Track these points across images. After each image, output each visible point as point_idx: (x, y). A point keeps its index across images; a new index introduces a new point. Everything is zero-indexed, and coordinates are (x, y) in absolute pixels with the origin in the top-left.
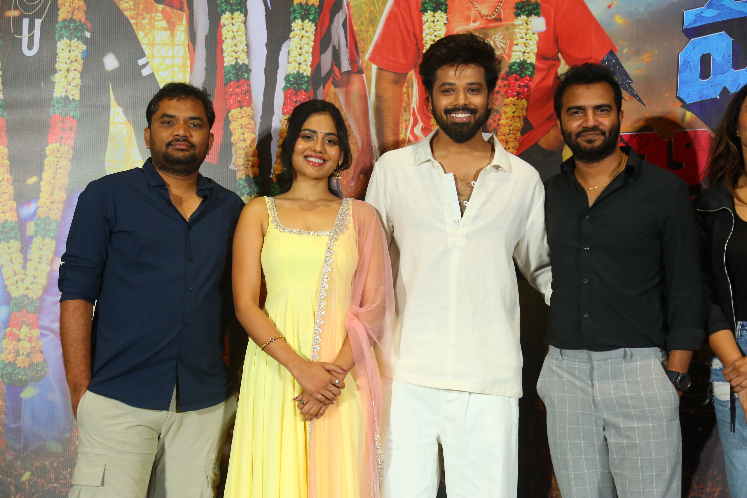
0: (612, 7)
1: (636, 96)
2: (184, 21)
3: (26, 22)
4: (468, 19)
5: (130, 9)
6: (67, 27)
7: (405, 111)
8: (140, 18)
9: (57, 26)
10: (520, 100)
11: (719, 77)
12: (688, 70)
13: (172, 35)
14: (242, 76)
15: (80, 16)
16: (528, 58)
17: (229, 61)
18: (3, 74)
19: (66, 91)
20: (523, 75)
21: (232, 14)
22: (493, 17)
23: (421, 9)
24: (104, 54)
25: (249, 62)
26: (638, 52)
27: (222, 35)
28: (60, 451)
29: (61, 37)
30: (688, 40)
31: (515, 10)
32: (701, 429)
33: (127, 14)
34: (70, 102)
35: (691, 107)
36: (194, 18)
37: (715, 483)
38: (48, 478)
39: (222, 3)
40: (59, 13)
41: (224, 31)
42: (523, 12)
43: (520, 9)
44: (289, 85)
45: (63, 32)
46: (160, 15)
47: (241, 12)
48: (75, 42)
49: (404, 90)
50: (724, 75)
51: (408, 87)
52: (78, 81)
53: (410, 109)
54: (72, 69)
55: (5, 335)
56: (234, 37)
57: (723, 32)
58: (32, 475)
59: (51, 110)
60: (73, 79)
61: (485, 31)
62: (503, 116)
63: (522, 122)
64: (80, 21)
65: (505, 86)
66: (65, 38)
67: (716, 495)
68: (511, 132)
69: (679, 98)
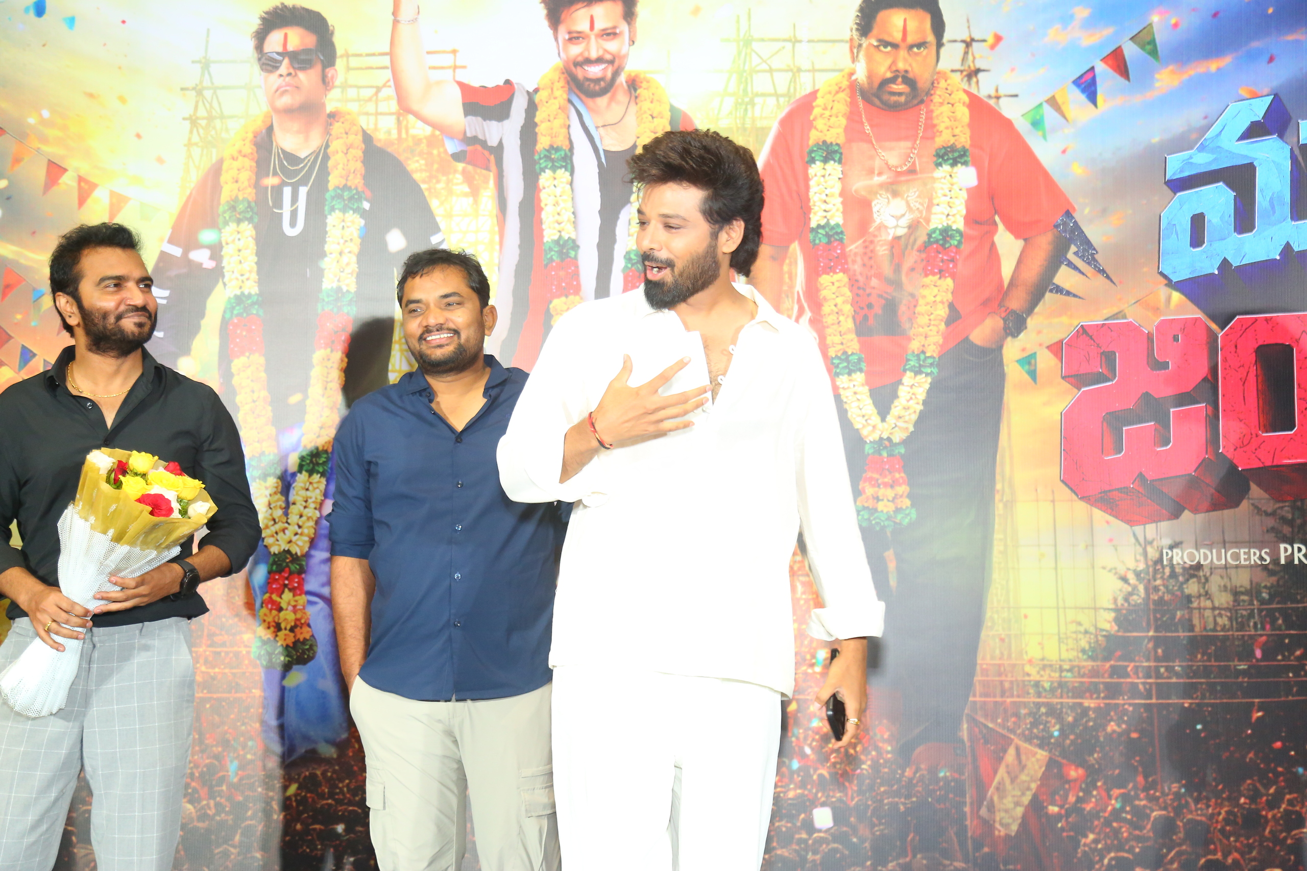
0: (1067, 152)
1: (1103, 272)
2: (492, 183)
3: (287, 191)
4: (871, 172)
5: (421, 171)
6: (339, 197)
7: (787, 297)
8: (434, 181)
9: (328, 196)
10: (943, 279)
11: (1216, 245)
12: (1174, 236)
13: (476, 202)
14: (568, 253)
15: (356, 181)
16: (954, 222)
17: (550, 234)
18: (259, 260)
19: (339, 281)
20: (947, 246)
21: (554, 171)
22: (905, 168)
23: (807, 159)
24: (387, 230)
25: (577, 235)
26: (1104, 211)
27: (540, 200)
28: (335, 756)
29: (333, 209)
30: (1173, 194)
31: (935, 159)
32: (1199, 727)
33: (417, 176)
34: (343, 294)
35: (1180, 286)
36: (505, 180)
37: (1219, 801)
38: (320, 791)
39: (540, 159)
40: (330, 178)
41: (543, 195)
42: (945, 161)
43: (942, 157)
44: (630, 265)
45: (334, 203)
46: (459, 178)
47: (566, 170)
48: (350, 216)
49: (786, 268)
50: (1224, 242)
51: (790, 264)
52: (354, 266)
53: (793, 293)
54: (346, 251)
55: (262, 603)
56: (557, 203)
57: (1221, 184)
58: (298, 788)
59: (319, 306)
60: (348, 264)
61: (894, 187)
62: (921, 302)
63: (947, 310)
64: (356, 188)
65: (922, 260)
66: (337, 211)
67: (1221, 817)
68: (933, 323)
69: (1161, 274)
